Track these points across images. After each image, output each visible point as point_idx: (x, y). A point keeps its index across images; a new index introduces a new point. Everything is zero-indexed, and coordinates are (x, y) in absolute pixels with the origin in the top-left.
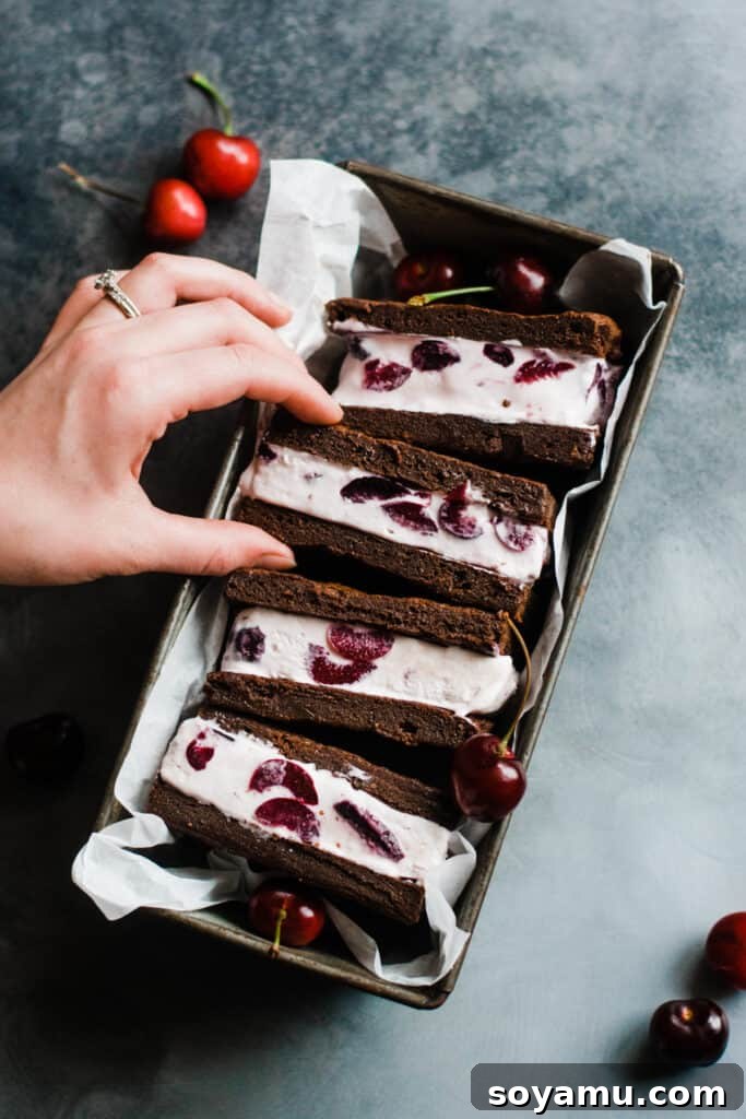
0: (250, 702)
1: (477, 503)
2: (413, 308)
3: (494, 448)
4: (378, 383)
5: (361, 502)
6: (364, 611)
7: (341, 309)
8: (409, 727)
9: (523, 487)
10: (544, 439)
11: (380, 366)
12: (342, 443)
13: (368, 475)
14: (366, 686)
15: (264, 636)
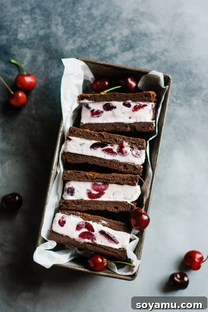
0: (73, 207)
1: (127, 146)
2: (102, 95)
3: (128, 130)
4: (95, 115)
5: (96, 149)
6: (100, 179)
7: (82, 97)
8: (116, 208)
9: (139, 141)
10: (141, 126)
11: (95, 111)
12: (89, 134)
13: (97, 142)
14: (103, 198)
15: (74, 189)
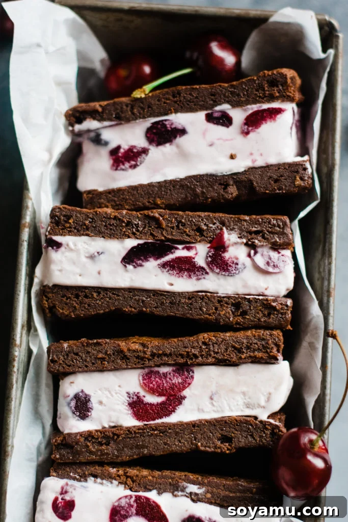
0: (91, 452)
1: (236, 243)
2: (137, 100)
3: (232, 194)
4: (123, 164)
5: (141, 265)
6: (165, 355)
7: (78, 115)
8: (226, 439)
9: (269, 223)
10: (270, 177)
11: (122, 151)
12: (113, 222)
13: (141, 242)
14: (183, 415)
15: (89, 396)
